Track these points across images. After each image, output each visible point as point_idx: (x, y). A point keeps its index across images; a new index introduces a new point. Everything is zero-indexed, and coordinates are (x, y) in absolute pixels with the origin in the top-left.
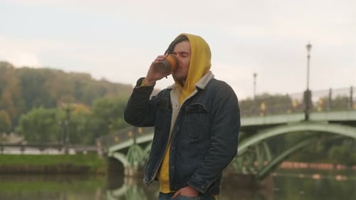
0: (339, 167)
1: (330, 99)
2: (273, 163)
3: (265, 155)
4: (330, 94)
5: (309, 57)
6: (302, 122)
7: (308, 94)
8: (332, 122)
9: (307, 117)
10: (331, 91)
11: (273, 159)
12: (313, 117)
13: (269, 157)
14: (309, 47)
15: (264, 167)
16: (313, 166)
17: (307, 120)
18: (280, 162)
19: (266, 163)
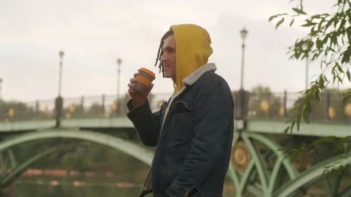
0: (72, 173)
1: (82, 106)
2: (17, 171)
3: (9, 162)
4: (82, 101)
5: (61, 64)
6: (52, 129)
7: (59, 101)
8: (83, 129)
9: (58, 124)
10: (83, 99)
11: (17, 166)
12: (64, 123)
13: (14, 164)
14: (62, 54)
15: (7, 175)
16: (47, 172)
17: (58, 126)
18: (25, 169)
19: (9, 171)
